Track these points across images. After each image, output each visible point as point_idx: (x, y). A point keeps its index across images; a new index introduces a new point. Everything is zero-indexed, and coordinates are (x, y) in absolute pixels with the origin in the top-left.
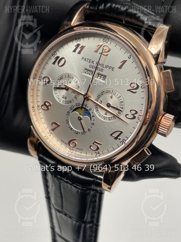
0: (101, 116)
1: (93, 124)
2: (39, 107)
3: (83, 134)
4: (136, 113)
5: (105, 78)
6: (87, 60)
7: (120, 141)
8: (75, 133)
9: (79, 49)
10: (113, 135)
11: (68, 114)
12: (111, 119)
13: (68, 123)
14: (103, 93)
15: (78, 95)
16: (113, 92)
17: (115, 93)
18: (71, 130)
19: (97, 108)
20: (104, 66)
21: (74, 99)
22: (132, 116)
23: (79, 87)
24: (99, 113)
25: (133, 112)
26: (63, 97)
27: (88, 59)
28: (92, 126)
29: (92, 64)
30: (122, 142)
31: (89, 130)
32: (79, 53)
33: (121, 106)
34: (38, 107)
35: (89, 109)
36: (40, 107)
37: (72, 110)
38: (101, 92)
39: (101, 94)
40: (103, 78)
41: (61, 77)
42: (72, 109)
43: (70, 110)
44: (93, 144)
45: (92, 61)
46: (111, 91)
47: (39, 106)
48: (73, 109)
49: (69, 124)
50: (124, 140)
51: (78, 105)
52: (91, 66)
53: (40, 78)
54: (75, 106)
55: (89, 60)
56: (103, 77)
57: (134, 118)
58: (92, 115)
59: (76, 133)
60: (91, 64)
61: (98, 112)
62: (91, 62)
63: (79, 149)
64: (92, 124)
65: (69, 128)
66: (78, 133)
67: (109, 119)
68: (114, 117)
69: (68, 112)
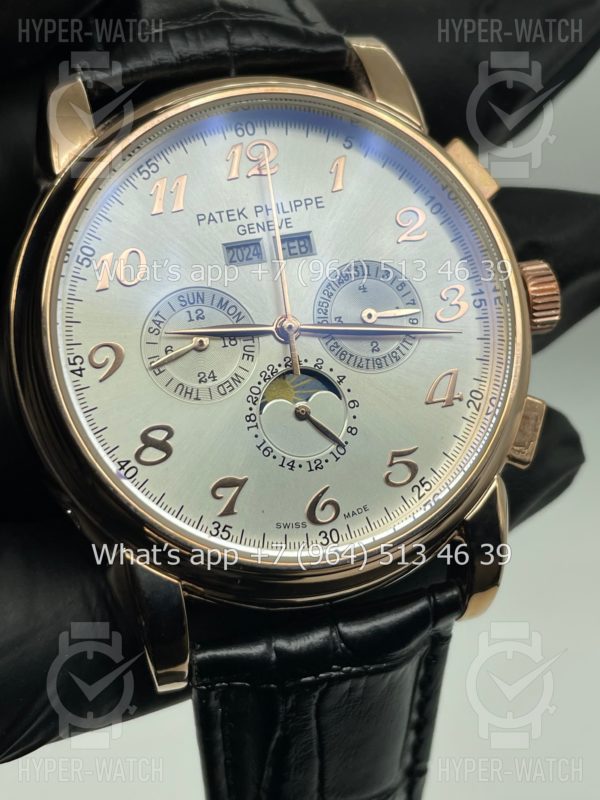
0: (364, 362)
1: (354, 403)
2: (126, 468)
3: (338, 455)
5: (304, 245)
6: (217, 216)
7: (465, 402)
8: (311, 470)
10: (436, 399)
11: (251, 424)
12: (399, 354)
13: (266, 453)
14: (331, 290)
15: (250, 343)
18: (292, 468)
19: (338, 347)
20: (287, 208)
21: (246, 363)
23: (239, 314)
24: (353, 359)
25: (452, 295)
26: (200, 381)
27: (220, 213)
28: (355, 411)
29: (244, 221)
30: (471, 404)
31: (354, 431)
33: (408, 299)
34: (122, 468)
35: (315, 365)
36: (134, 463)
37: (259, 403)
38: (321, 291)
39: (326, 297)
40: (300, 246)
41: (158, 318)
42: (257, 399)
43: (251, 405)
44: (391, 465)
45: (236, 213)
47: (128, 462)
48: (260, 397)
49: (272, 455)
50: (474, 394)
51: (269, 373)
52: (241, 228)
53: (75, 364)
54: (259, 383)
55: (224, 215)
56: (296, 244)
58: (333, 377)
59: (316, 468)
60: (238, 223)
61: (348, 356)
62: (236, 217)
63: (354, 513)
64: (352, 405)
65: (282, 465)
66: (323, 463)
67: (394, 360)
68: (405, 344)
69: (249, 418)
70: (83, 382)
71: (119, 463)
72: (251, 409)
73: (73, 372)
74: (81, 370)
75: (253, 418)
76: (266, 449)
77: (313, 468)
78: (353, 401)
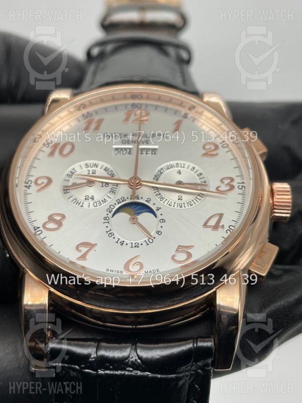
0: (173, 204)
1: (163, 221)
2: (37, 230)
3: (148, 243)
4: (232, 180)
7: (225, 230)
8: (132, 247)
9: (93, 126)
10: (208, 225)
11: (106, 221)
12: (192, 203)
13: (110, 235)
14: (162, 171)
15: (115, 187)
16: (179, 165)
17: (182, 166)
18: (122, 244)
19: (160, 195)
21: (110, 195)
22: (228, 188)
23: (114, 174)
24: (167, 202)
25: (227, 181)
26: (86, 199)
28: (163, 224)
30: (228, 230)
31: (160, 233)
32: (97, 128)
33: (203, 180)
34: (35, 230)
35: (146, 201)
36: (41, 229)
37: (112, 213)
38: (157, 171)
39: (159, 173)
40: (152, 153)
41: (73, 171)
42: (112, 211)
43: (108, 213)
44: (177, 251)
46: (175, 165)
47: (38, 228)
48: (114, 210)
49: (113, 236)
50: (231, 227)
51: (121, 200)
54: (115, 204)
56: (150, 152)
57: (232, 187)
58: (154, 208)
59: (135, 247)
61: (164, 200)
64: (162, 221)
65: (117, 242)
66: (140, 245)
67: (189, 205)
68: (197, 199)
69: (105, 218)
70: (29, 191)
71: (34, 227)
72: (107, 215)
73: (26, 186)
74: (29, 186)
75: (107, 219)
76: (110, 233)
77: (134, 246)
78: (162, 220)
